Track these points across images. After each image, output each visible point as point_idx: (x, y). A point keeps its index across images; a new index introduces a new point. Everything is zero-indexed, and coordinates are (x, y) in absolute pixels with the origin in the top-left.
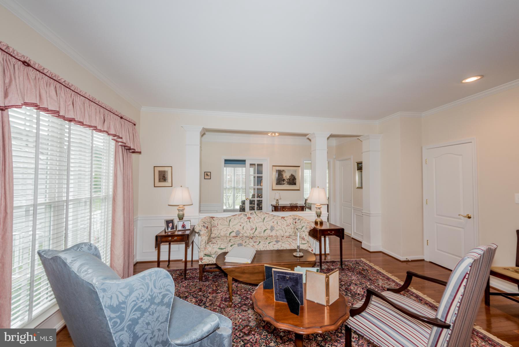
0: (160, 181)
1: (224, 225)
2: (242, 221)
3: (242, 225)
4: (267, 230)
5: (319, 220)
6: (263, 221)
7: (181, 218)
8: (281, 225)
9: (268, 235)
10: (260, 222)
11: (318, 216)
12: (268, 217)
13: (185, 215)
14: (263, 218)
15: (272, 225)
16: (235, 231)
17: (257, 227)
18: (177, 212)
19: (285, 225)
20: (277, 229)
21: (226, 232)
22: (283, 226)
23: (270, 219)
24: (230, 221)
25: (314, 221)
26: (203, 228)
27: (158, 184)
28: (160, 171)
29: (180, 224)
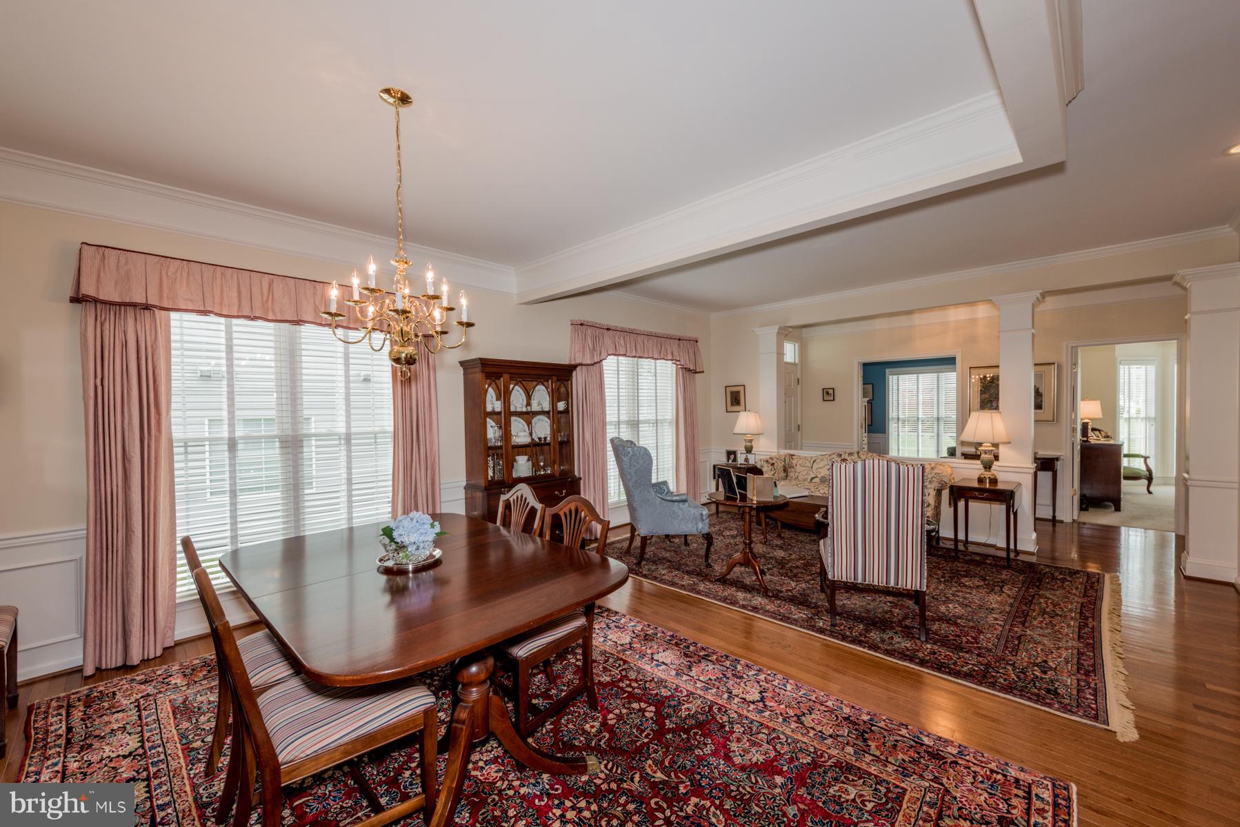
0: (732, 405)
1: (804, 467)
5: (987, 474)
7: (749, 450)
11: (985, 468)
16: (819, 476)
18: (744, 442)
21: (806, 477)
24: (814, 461)
25: (978, 474)
26: (765, 464)
27: (730, 408)
28: (731, 392)
29: (744, 456)
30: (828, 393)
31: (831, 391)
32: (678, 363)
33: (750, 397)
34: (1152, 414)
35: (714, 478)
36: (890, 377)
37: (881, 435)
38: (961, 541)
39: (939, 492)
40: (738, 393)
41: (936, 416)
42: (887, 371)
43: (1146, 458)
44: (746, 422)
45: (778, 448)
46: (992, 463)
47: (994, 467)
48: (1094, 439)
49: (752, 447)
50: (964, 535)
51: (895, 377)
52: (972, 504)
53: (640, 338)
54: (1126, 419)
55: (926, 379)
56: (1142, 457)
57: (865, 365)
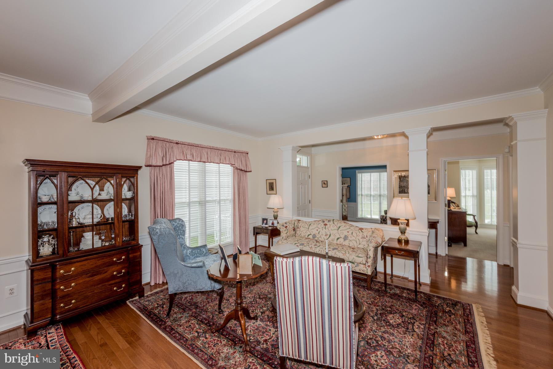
0: (270, 190)
1: (305, 228)
2: (319, 226)
3: (319, 230)
4: (340, 239)
5: (403, 237)
6: (338, 230)
7: (276, 218)
8: (355, 236)
9: (341, 243)
10: (335, 230)
11: (402, 233)
12: (343, 226)
13: (279, 216)
14: (338, 226)
15: (346, 235)
16: (312, 234)
17: (331, 234)
18: (273, 213)
19: (361, 237)
20: (351, 239)
21: (305, 234)
22: (357, 238)
23: (345, 228)
24: (310, 225)
25: (397, 238)
26: (282, 227)
27: (269, 192)
28: (270, 183)
29: (271, 222)
30: (324, 183)
31: (326, 182)
32: (234, 166)
33: (279, 186)
34: (475, 194)
35: (254, 234)
36: (358, 174)
37: (354, 203)
38: (389, 275)
39: (376, 248)
40: (273, 183)
41: (379, 194)
42: (357, 171)
43: (474, 216)
44: (275, 201)
45: (293, 215)
46: (406, 229)
47: (407, 231)
48: (453, 208)
49: (277, 215)
50: (391, 271)
51: (360, 174)
52: (394, 259)
53: (204, 151)
54: (464, 196)
55: (374, 176)
56: (473, 215)
57: (343, 169)
